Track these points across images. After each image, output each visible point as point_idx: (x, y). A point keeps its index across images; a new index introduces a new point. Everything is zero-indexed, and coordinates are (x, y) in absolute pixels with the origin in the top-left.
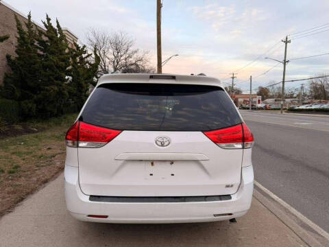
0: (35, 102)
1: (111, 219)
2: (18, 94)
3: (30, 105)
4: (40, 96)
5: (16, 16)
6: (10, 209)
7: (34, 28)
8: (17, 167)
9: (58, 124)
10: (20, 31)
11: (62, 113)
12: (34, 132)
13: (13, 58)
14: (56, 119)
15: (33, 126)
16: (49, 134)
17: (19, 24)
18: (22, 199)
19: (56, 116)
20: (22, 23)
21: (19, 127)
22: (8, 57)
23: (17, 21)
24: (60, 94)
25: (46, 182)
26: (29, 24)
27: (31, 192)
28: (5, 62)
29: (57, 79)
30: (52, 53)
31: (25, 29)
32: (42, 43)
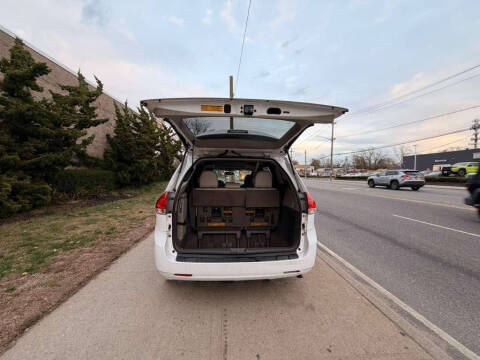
0: (130, 172)
1: (195, 277)
2: (115, 166)
3: (125, 175)
4: (134, 168)
5: (115, 103)
6: (106, 267)
7: (129, 113)
8: (112, 229)
9: (148, 190)
10: (118, 115)
11: (152, 181)
12: (128, 198)
13: (112, 136)
14: (147, 187)
15: (127, 192)
16: (141, 199)
17: (117, 110)
18: (117, 258)
19: (147, 184)
20: (120, 107)
21: (115, 194)
22: (108, 136)
23: (116, 106)
24: (150, 165)
25: (138, 241)
26: (126, 109)
27: (125, 250)
28: (106, 140)
29: (148, 153)
30: (145, 133)
31: (122, 113)
32: (136, 124)
